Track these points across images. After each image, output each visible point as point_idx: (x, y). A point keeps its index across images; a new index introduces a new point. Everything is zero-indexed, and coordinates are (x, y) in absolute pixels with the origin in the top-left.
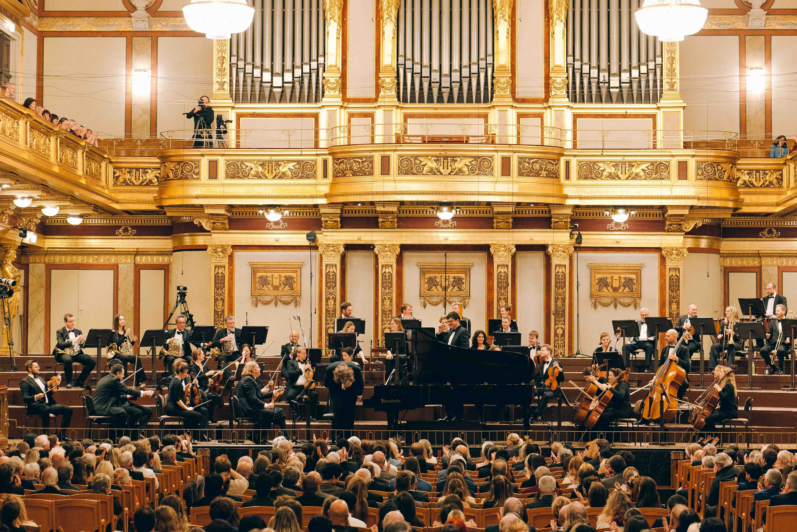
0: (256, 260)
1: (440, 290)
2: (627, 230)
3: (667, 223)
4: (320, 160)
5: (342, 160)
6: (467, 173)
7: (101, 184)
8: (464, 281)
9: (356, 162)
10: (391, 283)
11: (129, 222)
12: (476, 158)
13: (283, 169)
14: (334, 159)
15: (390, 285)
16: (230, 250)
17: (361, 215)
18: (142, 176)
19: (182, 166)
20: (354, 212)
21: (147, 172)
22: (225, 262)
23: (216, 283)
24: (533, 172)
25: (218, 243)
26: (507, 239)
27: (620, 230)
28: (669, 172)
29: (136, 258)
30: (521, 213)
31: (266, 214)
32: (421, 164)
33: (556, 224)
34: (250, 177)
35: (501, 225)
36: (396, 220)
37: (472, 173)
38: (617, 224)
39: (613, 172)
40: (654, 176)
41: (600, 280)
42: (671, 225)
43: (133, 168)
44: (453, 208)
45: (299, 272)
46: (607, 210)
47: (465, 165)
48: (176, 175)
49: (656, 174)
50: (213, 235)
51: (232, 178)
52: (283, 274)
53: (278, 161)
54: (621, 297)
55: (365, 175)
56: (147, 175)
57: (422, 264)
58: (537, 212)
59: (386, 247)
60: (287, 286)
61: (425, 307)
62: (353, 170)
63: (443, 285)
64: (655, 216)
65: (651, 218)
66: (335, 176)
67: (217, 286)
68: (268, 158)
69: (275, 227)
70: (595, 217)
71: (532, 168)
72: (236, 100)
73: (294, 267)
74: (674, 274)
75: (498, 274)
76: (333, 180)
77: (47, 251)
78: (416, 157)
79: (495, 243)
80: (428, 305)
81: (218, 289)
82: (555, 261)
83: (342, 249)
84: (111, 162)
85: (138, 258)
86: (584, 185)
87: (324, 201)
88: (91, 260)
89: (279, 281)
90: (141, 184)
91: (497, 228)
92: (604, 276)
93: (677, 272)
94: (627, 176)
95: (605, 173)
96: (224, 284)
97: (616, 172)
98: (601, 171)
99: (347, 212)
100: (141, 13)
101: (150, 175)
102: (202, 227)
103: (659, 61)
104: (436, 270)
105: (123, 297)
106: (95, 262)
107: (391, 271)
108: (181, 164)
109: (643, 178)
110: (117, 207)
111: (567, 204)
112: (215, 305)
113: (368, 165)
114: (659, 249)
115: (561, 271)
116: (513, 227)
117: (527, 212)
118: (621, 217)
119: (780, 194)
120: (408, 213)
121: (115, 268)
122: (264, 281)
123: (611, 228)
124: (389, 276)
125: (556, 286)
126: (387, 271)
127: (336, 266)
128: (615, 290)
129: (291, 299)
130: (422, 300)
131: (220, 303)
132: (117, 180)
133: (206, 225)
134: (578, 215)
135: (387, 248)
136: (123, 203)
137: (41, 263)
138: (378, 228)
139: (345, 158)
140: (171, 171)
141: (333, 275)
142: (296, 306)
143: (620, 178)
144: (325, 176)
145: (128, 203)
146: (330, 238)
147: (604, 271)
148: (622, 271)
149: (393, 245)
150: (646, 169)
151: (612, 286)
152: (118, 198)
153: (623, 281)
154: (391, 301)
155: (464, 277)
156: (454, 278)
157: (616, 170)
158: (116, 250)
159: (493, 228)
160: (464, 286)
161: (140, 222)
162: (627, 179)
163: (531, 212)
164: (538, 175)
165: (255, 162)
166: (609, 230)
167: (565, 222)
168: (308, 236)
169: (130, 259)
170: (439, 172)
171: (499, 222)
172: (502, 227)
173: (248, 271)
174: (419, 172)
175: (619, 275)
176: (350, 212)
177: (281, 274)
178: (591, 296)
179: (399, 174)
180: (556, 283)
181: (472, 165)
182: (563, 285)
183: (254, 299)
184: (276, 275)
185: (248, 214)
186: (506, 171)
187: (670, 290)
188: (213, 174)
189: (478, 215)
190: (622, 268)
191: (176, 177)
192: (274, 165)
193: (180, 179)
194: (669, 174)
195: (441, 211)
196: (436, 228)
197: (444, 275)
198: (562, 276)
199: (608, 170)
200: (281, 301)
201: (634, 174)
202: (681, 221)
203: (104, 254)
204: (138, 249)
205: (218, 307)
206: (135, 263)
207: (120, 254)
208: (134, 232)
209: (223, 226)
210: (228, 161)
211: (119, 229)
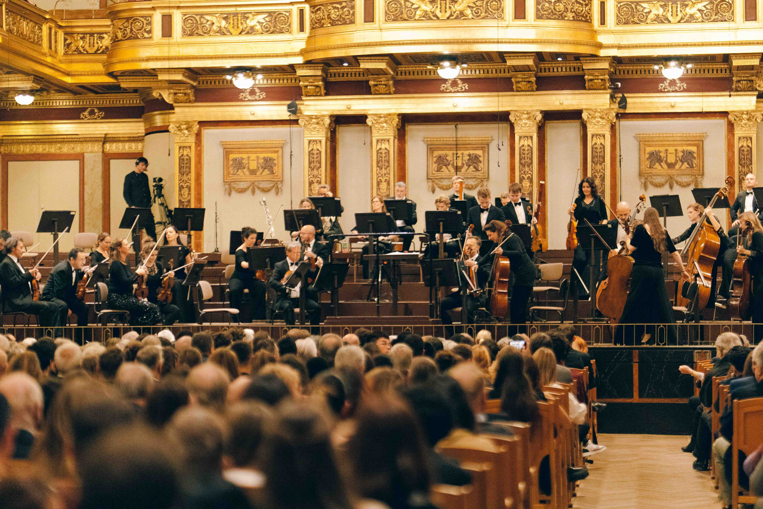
0: (228, 139)
1: (453, 170)
2: (684, 91)
3: (734, 79)
4: (295, 9)
5: (318, 7)
6: (470, 16)
7: (43, 51)
8: (481, 159)
9: (335, 8)
10: (388, 162)
11: (95, 103)
13: (251, 23)
14: (311, 7)
15: (387, 164)
16: (196, 127)
17: (349, 78)
18: (97, 43)
19: (132, 23)
20: (341, 75)
21: (103, 38)
22: (192, 140)
23: (180, 168)
24: (555, 14)
25: (182, 119)
26: (531, 103)
27: (676, 91)
28: (733, 12)
29: (105, 146)
30: (547, 71)
31: (234, 79)
32: (414, 7)
33: (591, 83)
34: (211, 33)
35: (522, 85)
36: (391, 82)
37: (477, 16)
38: (673, 82)
39: (661, 14)
40: (713, 17)
41: (652, 154)
42: (739, 81)
43: (87, 34)
44: (457, 64)
45: (280, 153)
46: (655, 64)
47: (469, 7)
48: (124, 35)
49: (716, 15)
50: (177, 110)
51: (190, 35)
52: (262, 156)
53: (245, 13)
54: (678, 175)
55: (345, 23)
56: (103, 41)
57: (429, 139)
58: (568, 69)
59: (381, 117)
60: (266, 170)
61: (433, 191)
62: (331, 19)
63: (455, 164)
64: (719, 72)
65: (715, 75)
66: (313, 28)
67: (182, 170)
68: (233, 9)
69: (250, 98)
70: (643, 75)
71: (555, 9)
73: (274, 146)
74: (745, 145)
75: (520, 148)
76: (310, 33)
79: (516, 109)
80: (437, 190)
81: (183, 174)
82: (591, 131)
83: (327, 121)
84: (60, 27)
85: (108, 146)
86: (624, 32)
87: (300, 60)
88: (53, 149)
89: (256, 164)
90: (96, 53)
91: (518, 91)
92: (657, 149)
93: (749, 141)
94: (678, 18)
95: (651, 16)
96: (190, 168)
97: (664, 14)
98: (646, 13)
99: (333, 75)
101: (107, 41)
102: (163, 99)
104: (446, 146)
105: (89, 192)
106: (58, 152)
107: (387, 147)
108: (130, 21)
109: (700, 20)
110: (68, 80)
111: (601, 55)
112: (180, 195)
113: (348, 11)
114: (725, 114)
115: (598, 142)
116: (537, 90)
117: (555, 70)
120: (407, 74)
121: (80, 157)
122: (239, 165)
123: (664, 89)
124: (385, 153)
125: (593, 162)
126: (383, 146)
127: (320, 141)
128: (671, 166)
129: (272, 185)
130: (430, 184)
131: (185, 191)
132: (68, 48)
133: (168, 98)
134: (622, 73)
135: (382, 119)
136: (75, 75)
138: (370, 93)
139: (321, 5)
140: (119, 31)
141: (317, 154)
142: (277, 194)
143: (669, 22)
144: (302, 29)
145: (81, 75)
146: (312, 108)
147: (656, 143)
148: (679, 143)
149: (390, 114)
150: (704, 9)
151: (666, 162)
152: (69, 70)
153: (681, 154)
154: (389, 184)
155: (481, 155)
156: (469, 155)
157: (664, 11)
158: (80, 136)
159: (512, 90)
160: (481, 165)
161: (108, 103)
162: (679, 22)
163: (560, 70)
164: (561, 17)
165: (217, 15)
166: (661, 91)
167: (602, 80)
168: (289, 106)
169: (97, 147)
170: (436, 16)
171: (518, 82)
172: (523, 88)
173: (219, 152)
174: (410, 18)
175: (675, 148)
176: (337, 75)
177: (259, 155)
178: (641, 174)
179: (386, 21)
180: (593, 158)
181: (477, 6)
182: (601, 159)
183: (227, 186)
184: (253, 156)
185: (217, 83)
186: (520, 12)
187: (740, 164)
188: (167, 32)
189: (494, 75)
190: (679, 139)
191: (125, 37)
192: (239, 18)
193: (129, 38)
194: (733, 15)
195: (442, 67)
196: (443, 92)
197: (455, 152)
198: (601, 148)
199: (654, 12)
200: (259, 188)
201: (687, 16)
202: (753, 76)
203: (69, 142)
204: (106, 134)
205: (183, 196)
206: (103, 152)
207: (86, 141)
208: (101, 114)
209: (186, 97)
210: (185, 15)
211: (84, 112)
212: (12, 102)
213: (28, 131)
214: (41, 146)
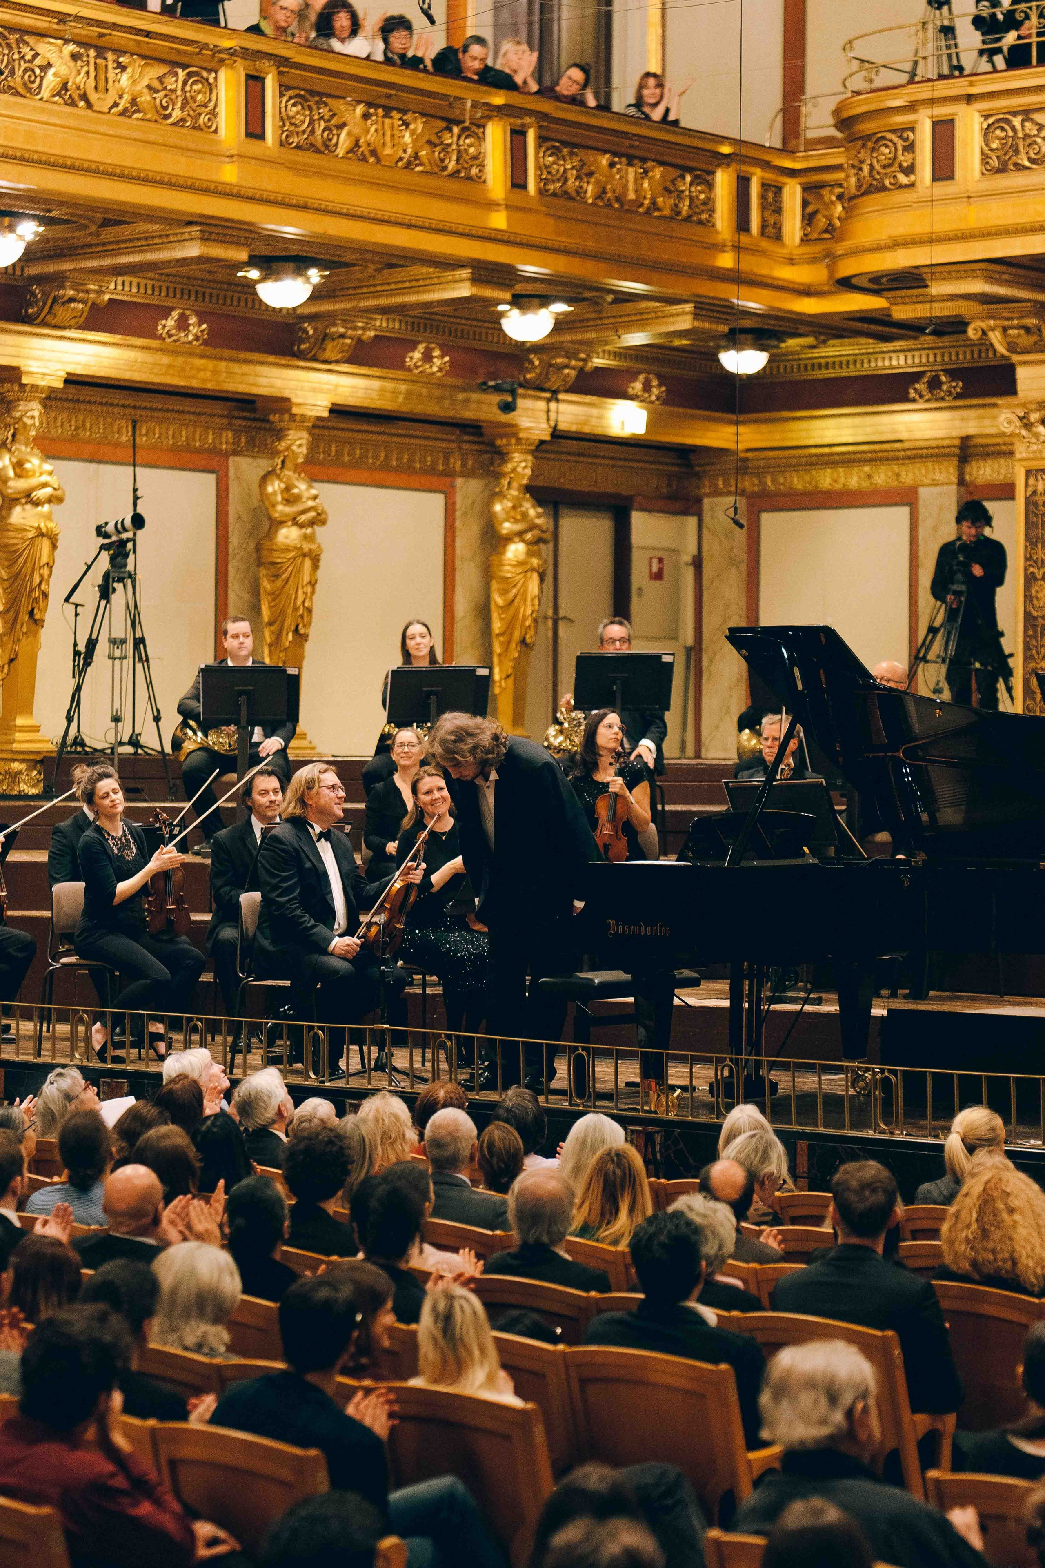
11: (940, 358)
19: (873, 150)
23: (1028, 525)
25: (1035, 395)
29: (967, 468)
48: (859, 184)
50: (1023, 372)
51: (1000, 171)
67: (1032, 534)
77: (746, 460)
81: (1036, 544)
84: (792, 173)
85: (973, 468)
88: (855, 478)
106: (865, 485)
108: (870, 145)
110: (808, 306)
112: (1028, 598)
121: (912, 499)
131: (1040, 590)
132: (810, 223)
133: (998, 342)
136: (824, 293)
137: (729, 493)
140: (851, 172)
158: (906, 445)
169: (948, 472)
188: (945, 165)
191: (861, 188)
193: (870, 191)
203: (887, 459)
204: (962, 438)
205: (1035, 602)
206: (961, 482)
207: (921, 457)
208: (954, 388)
209: (1035, 338)
210: (987, 117)
211: (917, 381)
212: (795, 364)
213: (846, 432)
214: (829, 471)
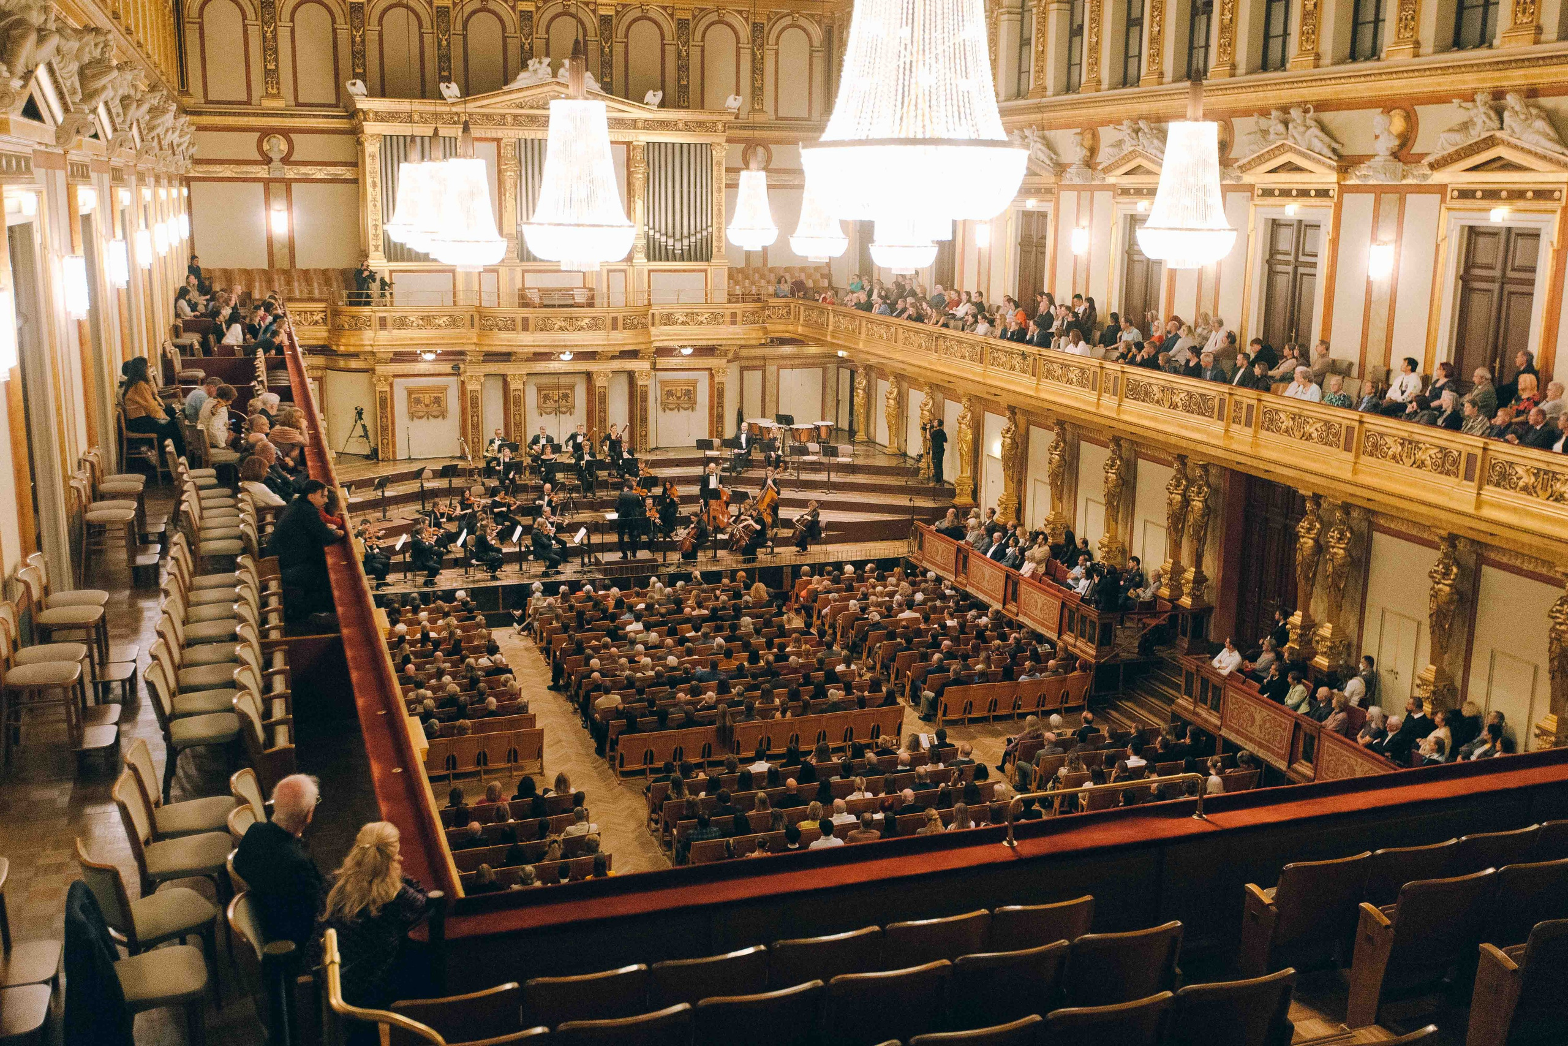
0: (410, 385)
1: (553, 403)
2: (690, 358)
3: (717, 354)
4: (468, 315)
6: (587, 329)
8: (570, 395)
9: (500, 320)
12: (593, 318)
13: (438, 322)
14: (480, 315)
15: (519, 404)
16: (391, 379)
18: (310, 318)
21: (314, 315)
22: (387, 388)
23: (380, 404)
25: (380, 373)
26: (605, 367)
27: (685, 359)
28: (723, 320)
31: (423, 355)
32: (553, 323)
33: (642, 357)
34: (412, 328)
35: (605, 358)
36: (526, 357)
37: (590, 329)
39: (684, 320)
40: (713, 323)
41: (668, 391)
42: (719, 355)
43: (302, 312)
45: (444, 393)
46: (677, 348)
47: (586, 323)
49: (714, 321)
50: (377, 368)
51: (398, 329)
52: (432, 395)
53: (434, 316)
54: (682, 403)
55: (508, 330)
57: (541, 385)
59: (515, 374)
60: (436, 404)
61: (541, 415)
62: (498, 327)
63: (555, 399)
66: (482, 329)
67: (382, 406)
68: (427, 314)
71: (632, 323)
72: (389, 260)
73: (441, 389)
74: (720, 387)
75: (599, 393)
76: (480, 332)
78: (549, 318)
79: (597, 369)
80: (544, 414)
81: (382, 409)
82: (640, 383)
83: (482, 379)
86: (664, 330)
87: (473, 348)
89: (429, 400)
91: (598, 361)
92: (671, 388)
93: (722, 385)
94: (694, 323)
95: (679, 321)
96: (387, 405)
98: (676, 319)
100: (276, 164)
101: (318, 317)
103: (710, 230)
104: (549, 388)
107: (519, 394)
109: (706, 324)
111: (653, 346)
112: (381, 422)
113: (511, 323)
114: (711, 369)
115: (644, 390)
116: (611, 359)
118: (689, 351)
119: (787, 324)
122: (418, 401)
123: (676, 355)
124: (518, 397)
125: (640, 401)
126: (517, 393)
127: (477, 391)
128: (679, 398)
129: (439, 413)
131: (384, 420)
133: (370, 360)
135: (517, 377)
138: (510, 361)
139: (488, 316)
140: (345, 323)
141: (475, 398)
142: (444, 419)
143: (689, 325)
145: (301, 340)
146: (472, 369)
147: (671, 385)
148: (683, 384)
149: (522, 373)
150: (708, 318)
151: (676, 396)
153: (684, 391)
154: (521, 416)
155: (570, 392)
156: (563, 393)
157: (686, 319)
159: (595, 360)
160: (570, 399)
162: (694, 325)
164: (636, 327)
165: (416, 317)
166: (676, 359)
167: (649, 355)
168: (453, 367)
170: (566, 329)
171: (602, 357)
172: (603, 360)
173: (405, 393)
174: (551, 329)
175: (681, 388)
178: (662, 403)
179: (536, 331)
181: (591, 323)
182: (645, 400)
183: (410, 415)
184: (427, 396)
186: (615, 327)
187: (717, 398)
188: (382, 326)
190: (682, 382)
191: (351, 328)
192: (431, 319)
193: (355, 330)
194: (724, 322)
196: (553, 360)
197: (555, 391)
198: (645, 393)
199: (682, 319)
200: (431, 416)
201: (699, 322)
202: (728, 351)
205: (383, 423)
210: (395, 317)
